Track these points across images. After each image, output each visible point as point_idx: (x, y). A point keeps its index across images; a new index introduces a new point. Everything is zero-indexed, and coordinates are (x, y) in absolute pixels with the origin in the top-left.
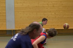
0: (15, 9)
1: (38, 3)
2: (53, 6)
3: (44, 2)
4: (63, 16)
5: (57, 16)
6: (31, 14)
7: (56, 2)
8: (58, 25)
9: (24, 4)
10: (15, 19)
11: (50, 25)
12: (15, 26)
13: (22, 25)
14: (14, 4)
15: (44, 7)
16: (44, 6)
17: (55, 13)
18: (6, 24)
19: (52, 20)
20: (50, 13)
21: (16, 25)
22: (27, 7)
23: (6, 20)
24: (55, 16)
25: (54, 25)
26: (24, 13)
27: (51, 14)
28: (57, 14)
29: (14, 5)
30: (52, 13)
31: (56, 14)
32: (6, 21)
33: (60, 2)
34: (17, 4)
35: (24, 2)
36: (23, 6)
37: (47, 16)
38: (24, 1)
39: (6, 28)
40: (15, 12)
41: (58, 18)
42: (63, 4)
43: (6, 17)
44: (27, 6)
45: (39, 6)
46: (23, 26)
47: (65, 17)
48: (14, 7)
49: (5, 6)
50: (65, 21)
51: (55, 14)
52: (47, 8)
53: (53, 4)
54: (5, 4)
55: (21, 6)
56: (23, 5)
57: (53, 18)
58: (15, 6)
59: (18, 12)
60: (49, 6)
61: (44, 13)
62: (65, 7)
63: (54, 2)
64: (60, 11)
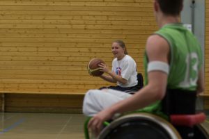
1: (43, 17)
2: (85, 29)
6: (20, 49)
7: (94, 16)
11: (74, 82)
17: (90, 50)
19: (80, 69)
20: (77, 50)
22: (10, 29)
27: (79, 52)
28: (95, 53)
30: (81, 50)
31: (93, 51)
33: (105, 18)
37: (68, 57)
42: (113, 22)
45: (46, 26)
51: (91, 52)
52: (67, 34)
53: (84, 24)
57: (83, 62)
60: (74, 27)
61: (58, 48)
62: (120, 33)
63: (87, 18)
64: (103, 44)
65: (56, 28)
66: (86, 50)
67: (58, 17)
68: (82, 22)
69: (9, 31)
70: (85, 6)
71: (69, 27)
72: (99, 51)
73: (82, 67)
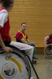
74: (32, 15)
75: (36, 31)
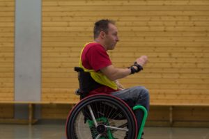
0: (42, 37)
2: (165, 31)
3: (137, 16)
4: (196, 64)
5: (176, 63)
7: (175, 16)
8: (178, 95)
9: (71, 24)
10: (44, 70)
12: (42, 93)
13: (64, 90)
14: (42, 21)
15: (135, 32)
16: (134, 29)
17: (170, 54)
18: (14, 87)
19: (159, 76)
20: (155, 55)
21: (44, 90)
22: (80, 32)
23: (14, 72)
24: (171, 64)
25: (165, 94)
26: (71, 52)
27: (158, 57)
28: (176, 58)
29: (42, 26)
30: (161, 55)
31: (173, 56)
32: (14, 77)
33: (187, 18)
34: (51, 21)
35: (72, 17)
36: (68, 29)
38: (72, 14)
39: (14, 97)
40: (42, 47)
41: (180, 69)
42: (196, 23)
43: (14, 63)
44: (81, 29)
46: (66, 92)
47: (202, 69)
48: (42, 32)
49: (14, 27)
50: (203, 79)
51: (171, 57)
53: (164, 25)
54: (14, 22)
55: (63, 29)
56: (68, 26)
57: (163, 69)
58: (44, 29)
59: (54, 47)
60: (153, 29)
61: (134, 53)
62: (204, 35)
63: (167, 18)
64: (185, 48)
65: (132, 31)
66: (166, 55)
67: (134, 19)
68: (160, 23)
69: (80, 35)
70: (164, 5)
71: (147, 29)
72: (180, 56)
73: (162, 74)
74: (183, 11)
75: (196, 57)
